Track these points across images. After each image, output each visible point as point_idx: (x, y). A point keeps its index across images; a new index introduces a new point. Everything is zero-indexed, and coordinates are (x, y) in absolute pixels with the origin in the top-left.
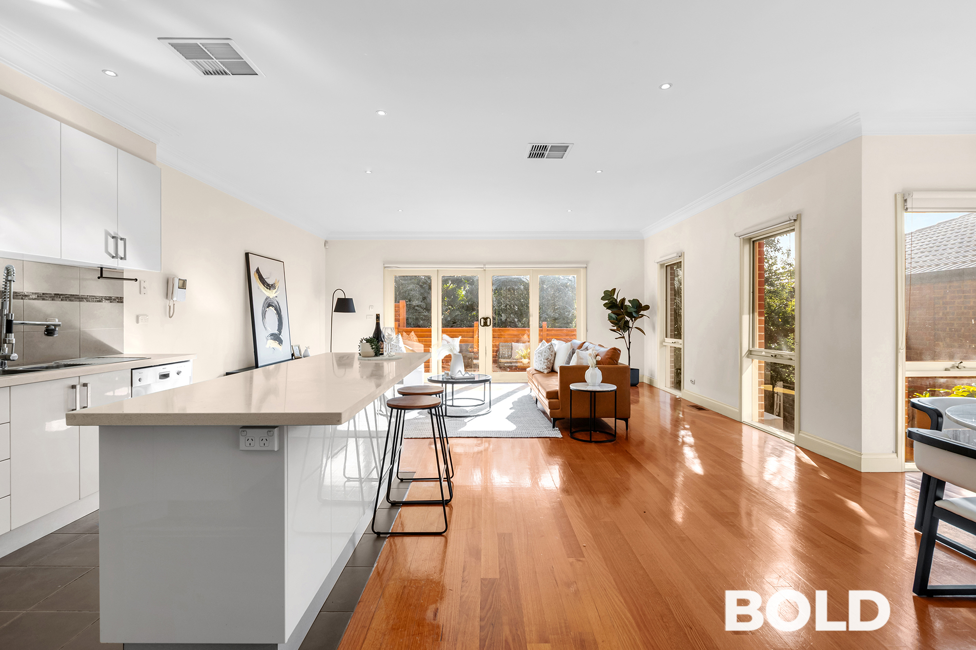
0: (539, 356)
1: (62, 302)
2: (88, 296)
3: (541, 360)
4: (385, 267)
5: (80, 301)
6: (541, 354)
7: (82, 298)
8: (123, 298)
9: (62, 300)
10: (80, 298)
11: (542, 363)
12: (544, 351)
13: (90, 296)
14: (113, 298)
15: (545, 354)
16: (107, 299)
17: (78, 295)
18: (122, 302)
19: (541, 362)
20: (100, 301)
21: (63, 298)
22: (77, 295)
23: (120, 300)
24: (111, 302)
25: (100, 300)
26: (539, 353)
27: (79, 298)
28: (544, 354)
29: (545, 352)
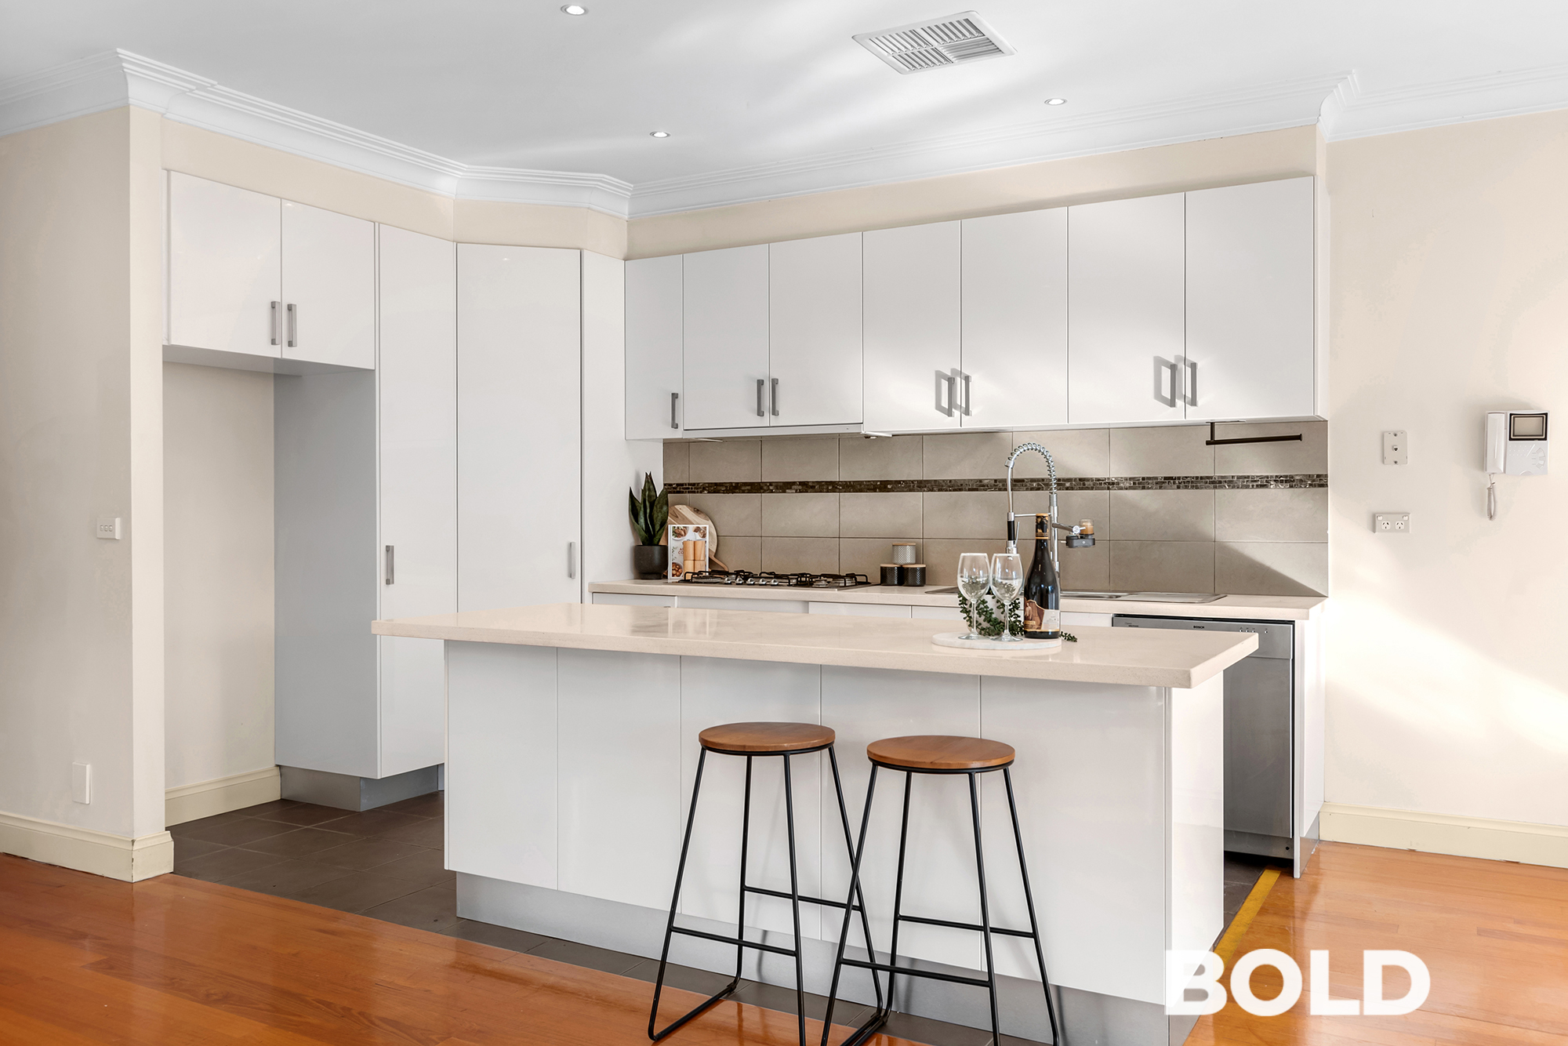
1: (1178, 490)
2: (1233, 477)
5: (1215, 487)
7: (1220, 482)
8: (1326, 476)
9: (1178, 488)
10: (1216, 483)
13: (1239, 477)
14: (1298, 478)
16: (1282, 481)
17: (1212, 477)
18: (1325, 485)
20: (1262, 486)
21: (1180, 483)
22: (1208, 478)
23: (1320, 482)
24: (1291, 487)
25: (1263, 483)
27: (1213, 482)
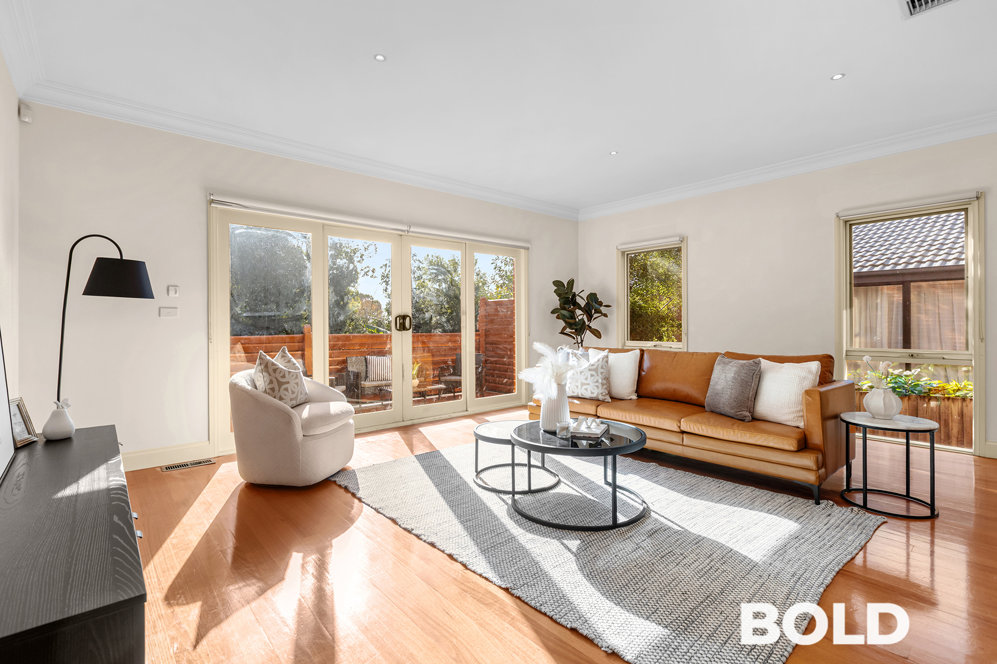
0: (592, 375)
3: (597, 382)
4: (212, 201)
6: (596, 370)
11: (600, 386)
12: (600, 366)
15: (603, 370)
19: (597, 384)
26: (590, 370)
28: (600, 370)
29: (602, 368)
